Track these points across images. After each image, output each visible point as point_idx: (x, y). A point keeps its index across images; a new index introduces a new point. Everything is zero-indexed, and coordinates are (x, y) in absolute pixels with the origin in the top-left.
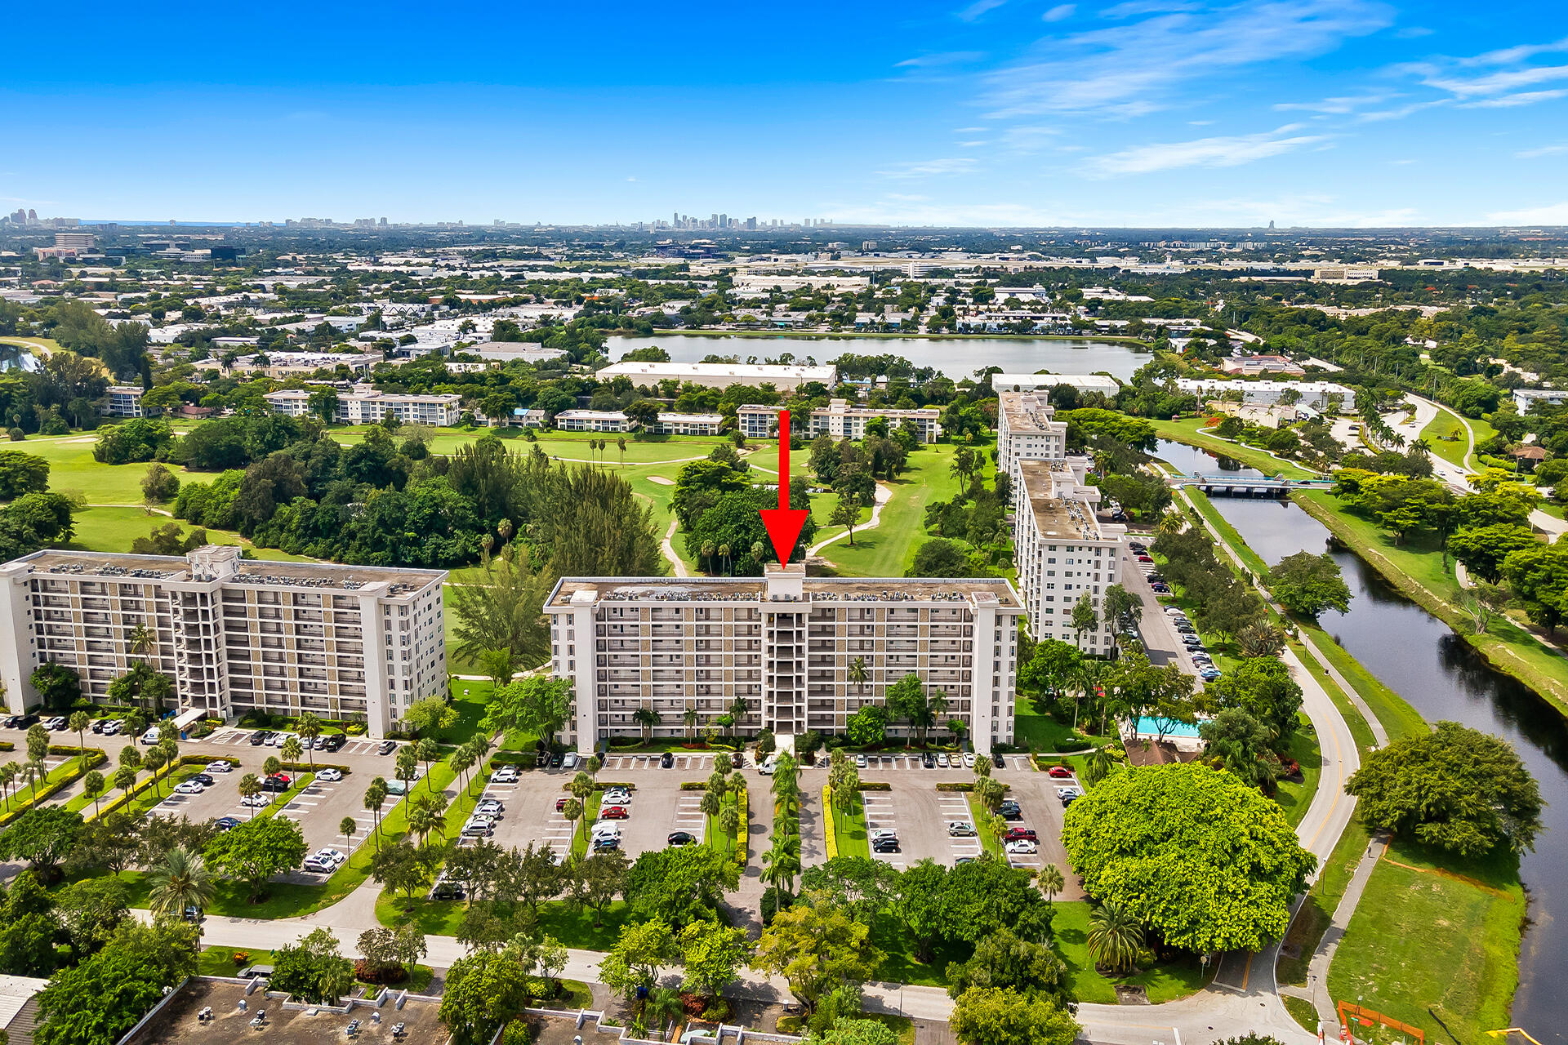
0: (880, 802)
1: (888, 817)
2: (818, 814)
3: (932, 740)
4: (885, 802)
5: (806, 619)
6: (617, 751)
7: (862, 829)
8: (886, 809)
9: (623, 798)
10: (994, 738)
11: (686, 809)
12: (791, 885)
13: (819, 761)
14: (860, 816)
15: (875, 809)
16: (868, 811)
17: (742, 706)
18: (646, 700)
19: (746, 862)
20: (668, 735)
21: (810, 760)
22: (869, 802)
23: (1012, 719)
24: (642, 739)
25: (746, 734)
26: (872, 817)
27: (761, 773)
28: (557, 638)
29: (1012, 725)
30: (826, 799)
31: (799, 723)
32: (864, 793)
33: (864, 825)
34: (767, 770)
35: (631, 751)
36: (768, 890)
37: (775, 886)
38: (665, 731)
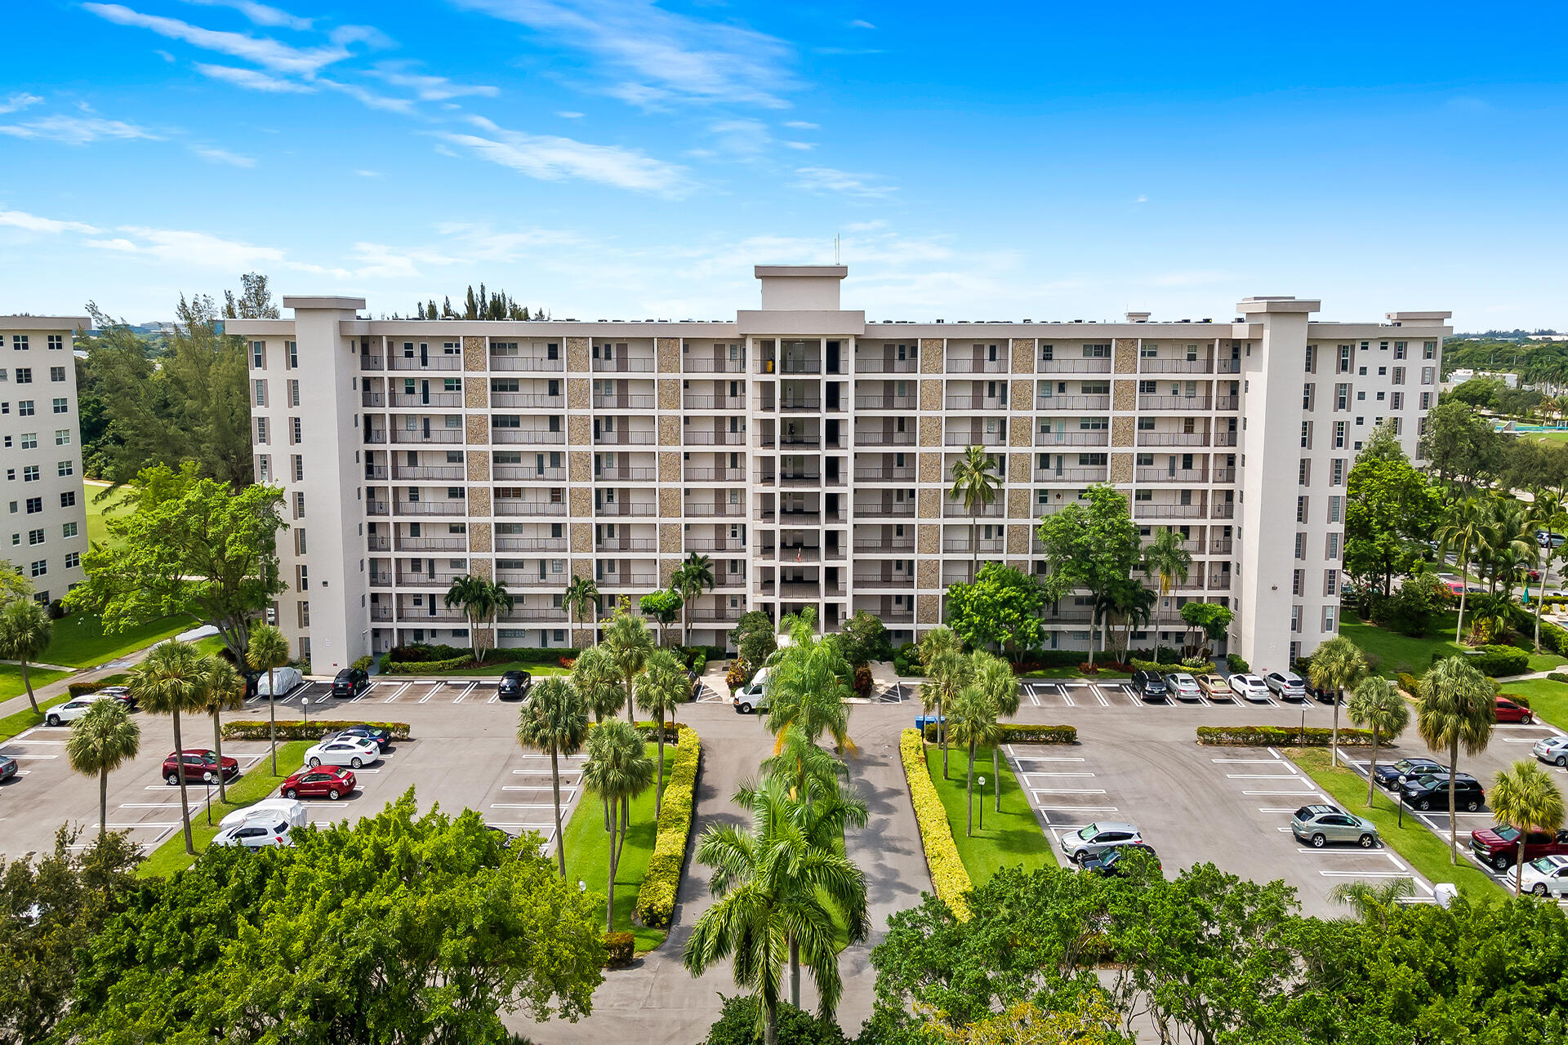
0: (1059, 767)
1: (1094, 800)
2: (895, 793)
3: (1146, 655)
4: (1074, 767)
5: (849, 355)
6: (406, 672)
7: (1030, 828)
8: (1082, 783)
9: (360, 750)
10: (1294, 646)
11: (528, 780)
12: (829, 987)
13: (882, 690)
14: (1014, 796)
15: (1050, 783)
16: (1034, 790)
17: (699, 574)
18: (481, 559)
19: (673, 916)
20: (534, 644)
21: (864, 688)
22: (1028, 766)
23: (1335, 601)
24: (472, 651)
25: (711, 642)
26: (1046, 799)
27: (740, 709)
28: (263, 401)
29: (1333, 615)
30: (910, 757)
31: (832, 610)
32: (1010, 750)
33: (1032, 816)
34: (755, 701)
35: (439, 671)
36: (736, 1010)
37: (753, 991)
38: (527, 632)
